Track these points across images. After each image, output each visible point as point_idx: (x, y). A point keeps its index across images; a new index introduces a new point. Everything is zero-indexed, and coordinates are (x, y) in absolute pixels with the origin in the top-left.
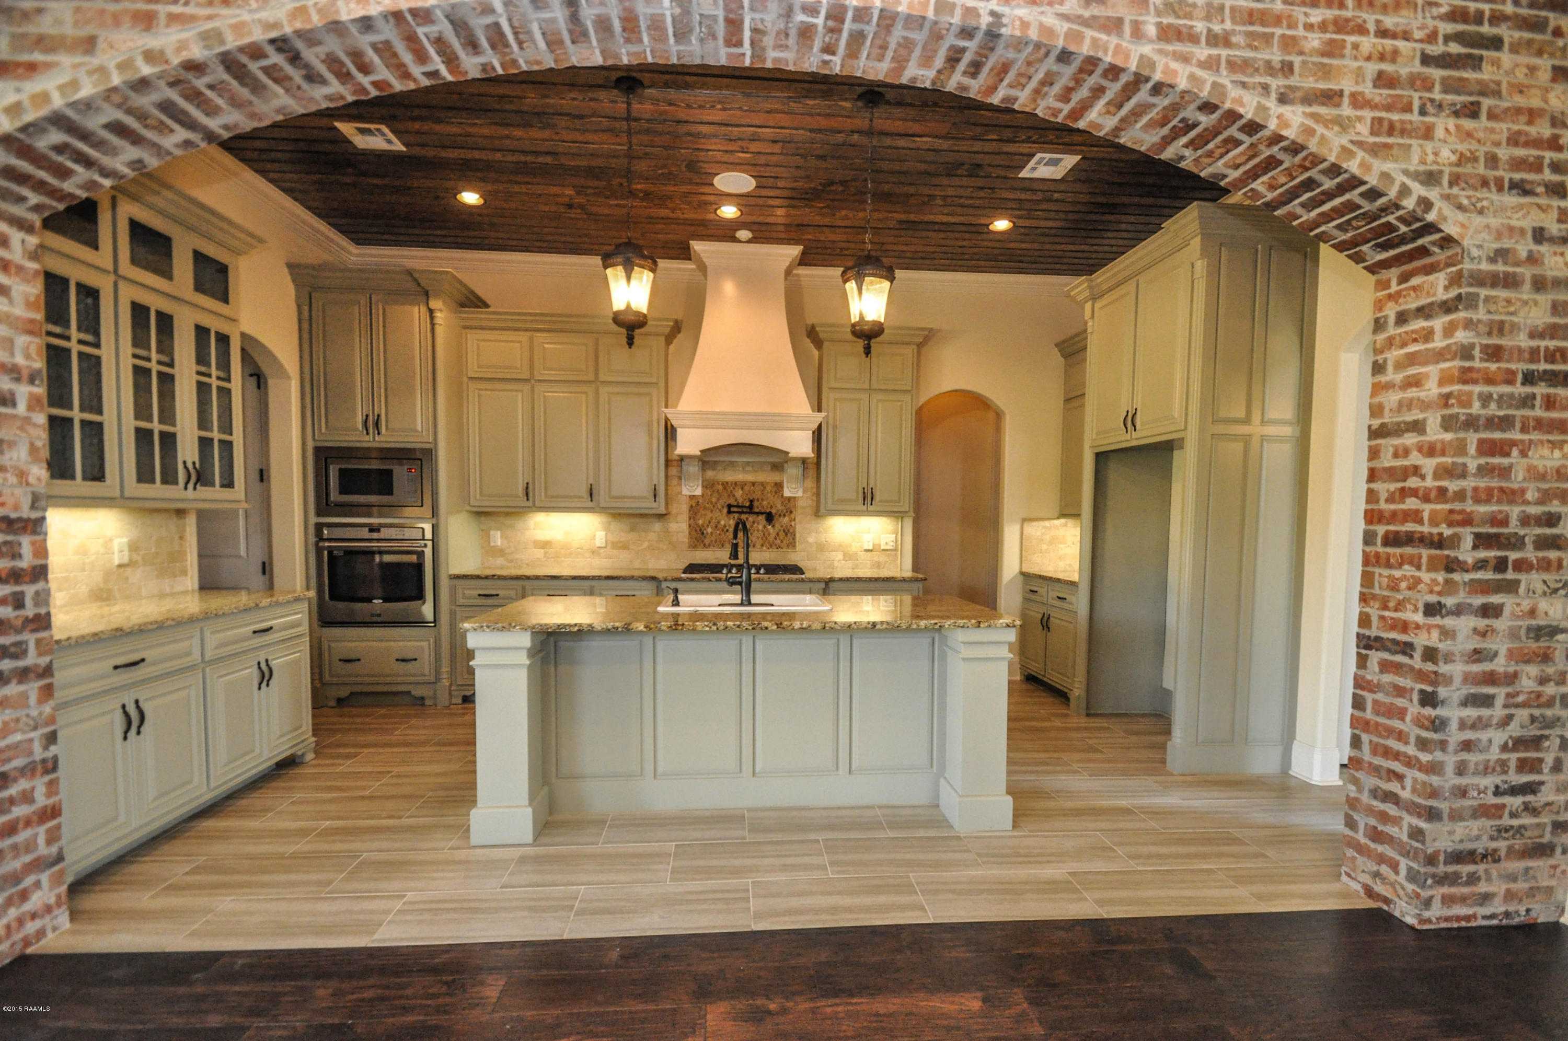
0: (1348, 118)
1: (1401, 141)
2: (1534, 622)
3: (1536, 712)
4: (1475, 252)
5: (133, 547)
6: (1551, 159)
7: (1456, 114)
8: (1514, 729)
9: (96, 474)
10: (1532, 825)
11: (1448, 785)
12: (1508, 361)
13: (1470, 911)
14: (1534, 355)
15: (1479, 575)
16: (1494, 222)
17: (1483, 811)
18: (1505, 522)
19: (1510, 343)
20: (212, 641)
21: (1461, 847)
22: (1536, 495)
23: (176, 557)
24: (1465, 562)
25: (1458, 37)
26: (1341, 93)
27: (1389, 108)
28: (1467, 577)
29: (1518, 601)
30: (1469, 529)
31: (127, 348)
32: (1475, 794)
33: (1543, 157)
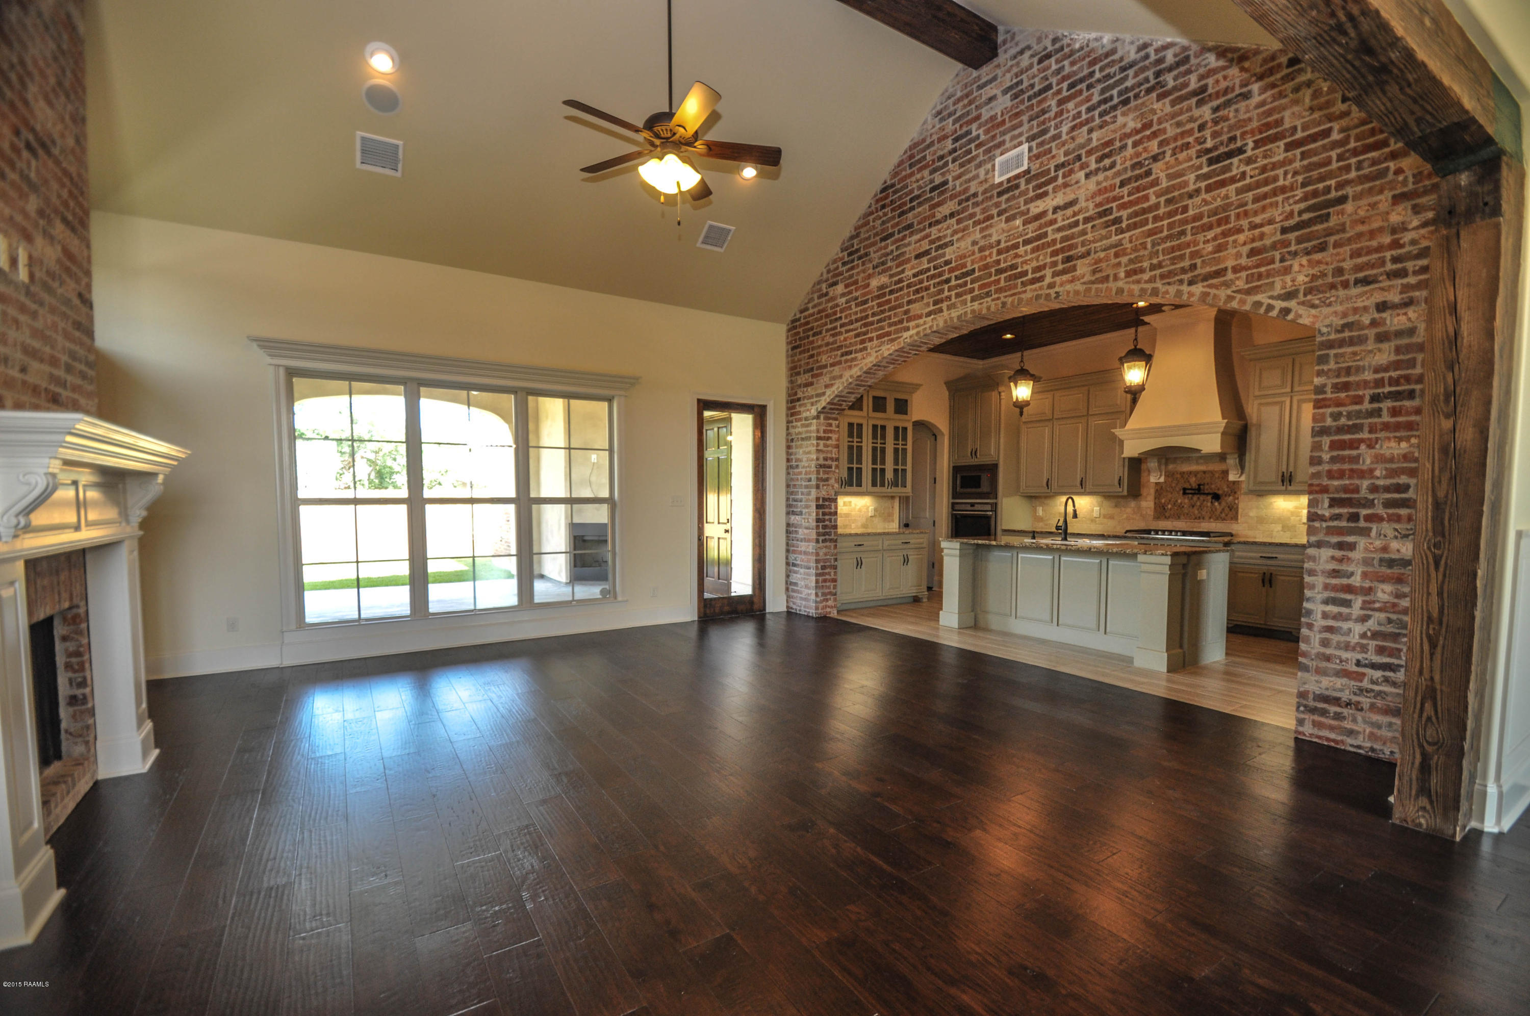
0: (1231, 280)
1: (1266, 281)
2: (1386, 556)
3: (1394, 617)
4: (1324, 330)
5: (876, 510)
6: (1392, 255)
7: (1308, 253)
8: (1371, 624)
9: (859, 484)
10: (1391, 693)
11: (1314, 652)
12: (1356, 390)
13: (1339, 738)
14: (1379, 383)
15: (1335, 523)
16: (1339, 308)
17: (1346, 674)
18: (1357, 490)
19: (1357, 379)
20: (886, 543)
21: (1327, 693)
22: (1384, 472)
23: (890, 515)
24: (1324, 515)
25: (1308, 209)
26: (1226, 269)
27: (1258, 266)
28: (1324, 525)
29: (1370, 541)
30: (1326, 496)
31: (870, 441)
32: (1338, 661)
33: (1384, 257)
